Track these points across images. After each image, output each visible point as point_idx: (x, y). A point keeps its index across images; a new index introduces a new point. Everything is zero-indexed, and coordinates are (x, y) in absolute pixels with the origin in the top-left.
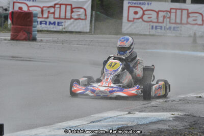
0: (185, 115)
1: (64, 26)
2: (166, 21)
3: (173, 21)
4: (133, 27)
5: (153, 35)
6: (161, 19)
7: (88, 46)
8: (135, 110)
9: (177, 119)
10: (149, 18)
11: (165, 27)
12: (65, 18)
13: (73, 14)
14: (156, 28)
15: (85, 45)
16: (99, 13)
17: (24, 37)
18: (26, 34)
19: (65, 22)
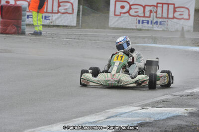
1: (51, 20)
2: (153, 15)
4: (120, 21)
5: (140, 30)
6: (147, 14)
7: (78, 40)
10: (135, 12)
11: (152, 22)
12: (52, 12)
13: (60, 8)
14: (143, 22)
15: (74, 39)
16: (86, 7)
17: (14, 30)
18: (16, 28)
19: (52, 16)
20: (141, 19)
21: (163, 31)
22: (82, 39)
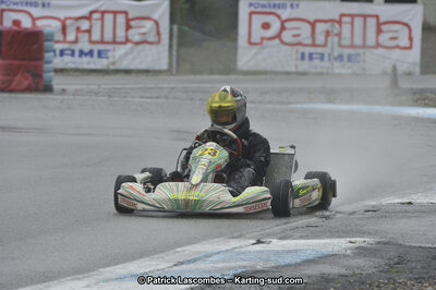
0: (379, 243)
1: (111, 60)
2: (332, 42)
3: (346, 42)
4: (260, 57)
5: (304, 74)
6: (320, 39)
7: (164, 101)
8: (269, 235)
9: (361, 251)
10: (295, 36)
11: (329, 55)
12: (114, 42)
13: (131, 32)
14: (311, 57)
15: (158, 97)
16: (186, 28)
17: (26, 83)
18: (31, 78)
19: (114, 50)
20: (307, 50)
21: (354, 74)
22: (174, 98)
